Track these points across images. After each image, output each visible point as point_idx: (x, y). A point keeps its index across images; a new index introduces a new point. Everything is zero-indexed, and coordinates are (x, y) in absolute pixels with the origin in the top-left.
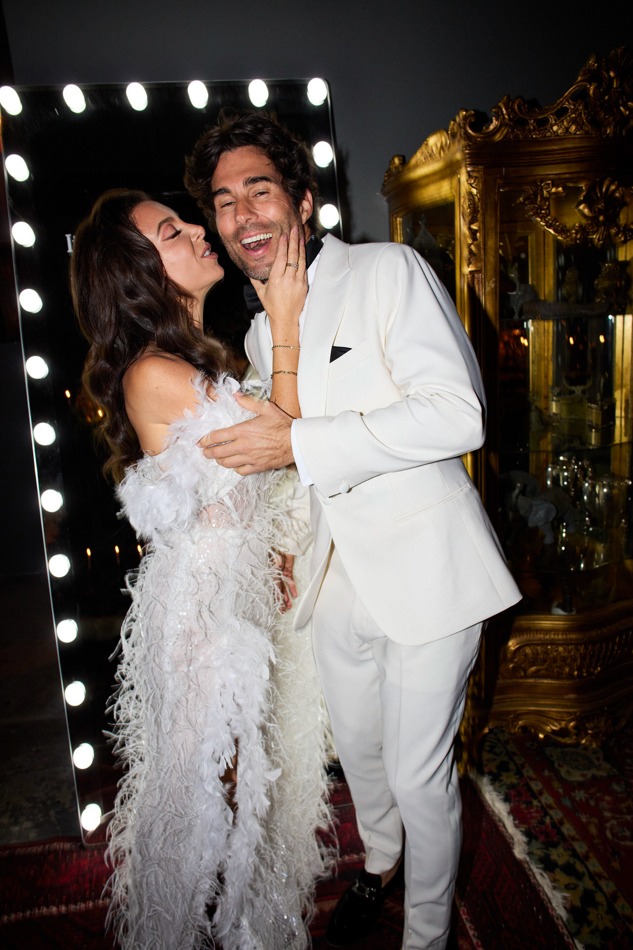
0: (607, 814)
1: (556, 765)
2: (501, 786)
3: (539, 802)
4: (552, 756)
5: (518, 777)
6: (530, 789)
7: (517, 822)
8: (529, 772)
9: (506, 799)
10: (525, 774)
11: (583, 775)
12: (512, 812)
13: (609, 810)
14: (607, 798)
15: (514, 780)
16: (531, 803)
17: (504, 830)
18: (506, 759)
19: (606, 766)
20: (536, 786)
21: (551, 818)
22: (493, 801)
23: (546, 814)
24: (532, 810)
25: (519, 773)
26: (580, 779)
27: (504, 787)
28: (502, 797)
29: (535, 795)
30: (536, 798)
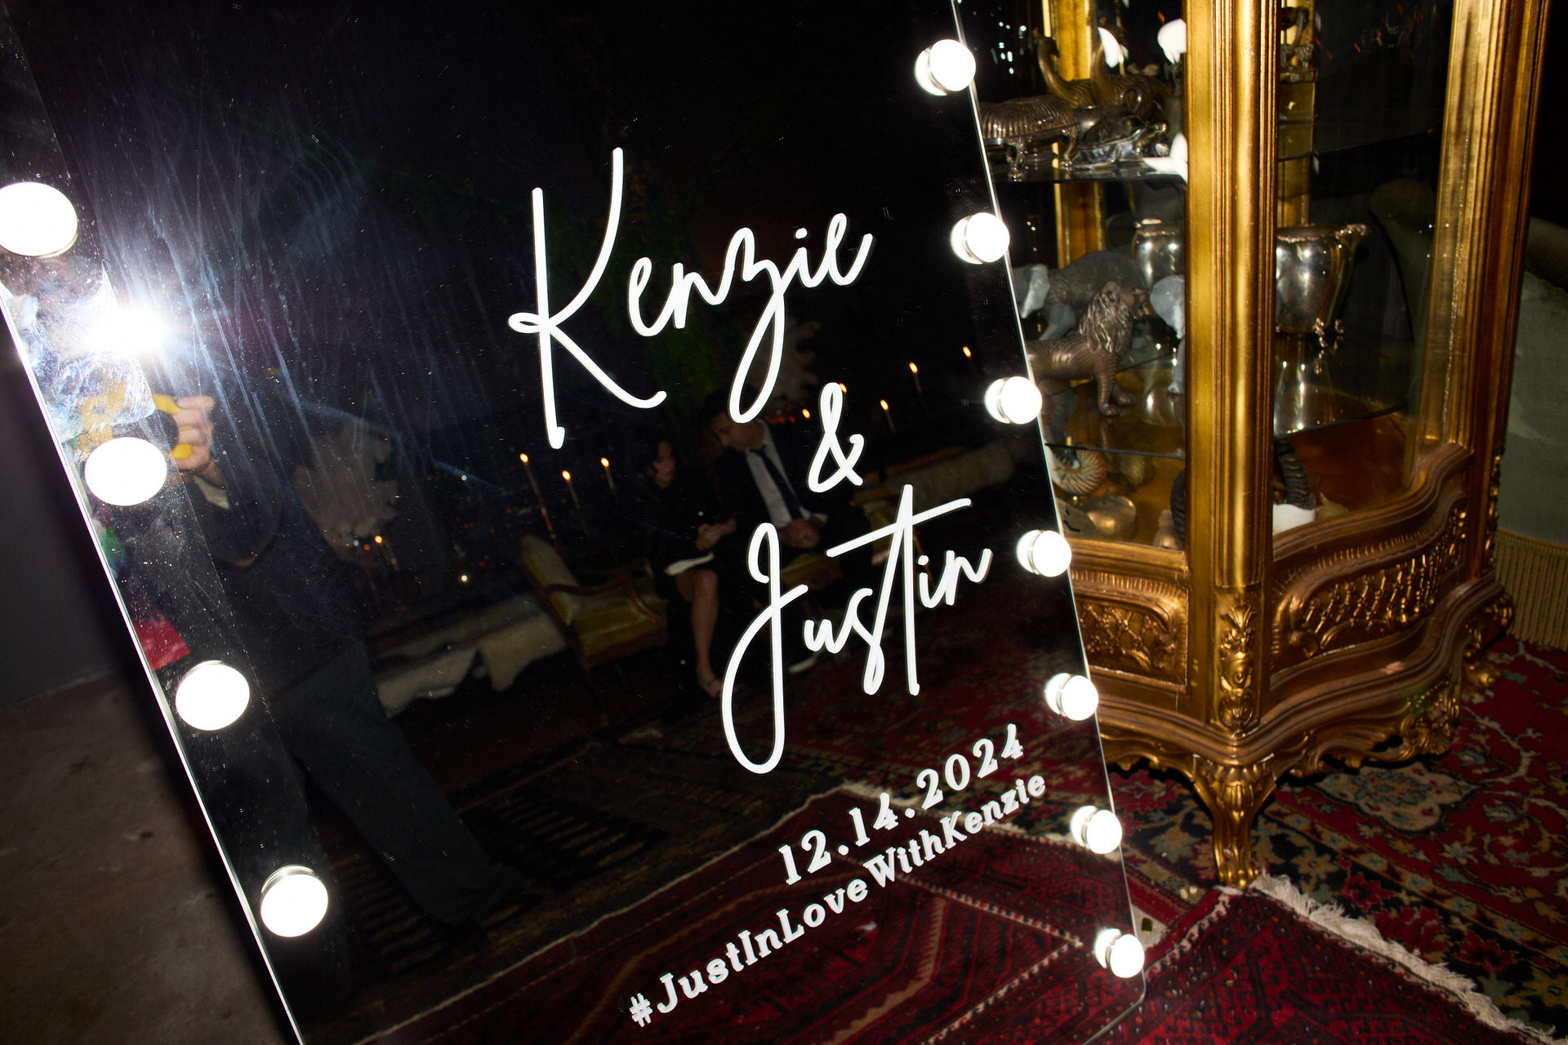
0: (1539, 872)
1: (1366, 809)
2: (1317, 888)
3: (1410, 893)
4: (1343, 795)
5: (1327, 857)
6: (1370, 874)
7: (1417, 951)
8: (1337, 841)
9: (1352, 913)
10: (1335, 847)
11: (1427, 812)
12: (1387, 931)
13: (1534, 862)
14: (1507, 841)
15: (1324, 867)
16: (1398, 903)
17: (1413, 979)
18: (1274, 829)
19: (1444, 780)
20: (1375, 863)
21: (1464, 920)
22: (1338, 927)
23: (1446, 915)
24: (1417, 916)
25: (1321, 850)
26: (1430, 821)
27: (1324, 887)
28: (1341, 911)
29: (1391, 882)
30: (1399, 889)
